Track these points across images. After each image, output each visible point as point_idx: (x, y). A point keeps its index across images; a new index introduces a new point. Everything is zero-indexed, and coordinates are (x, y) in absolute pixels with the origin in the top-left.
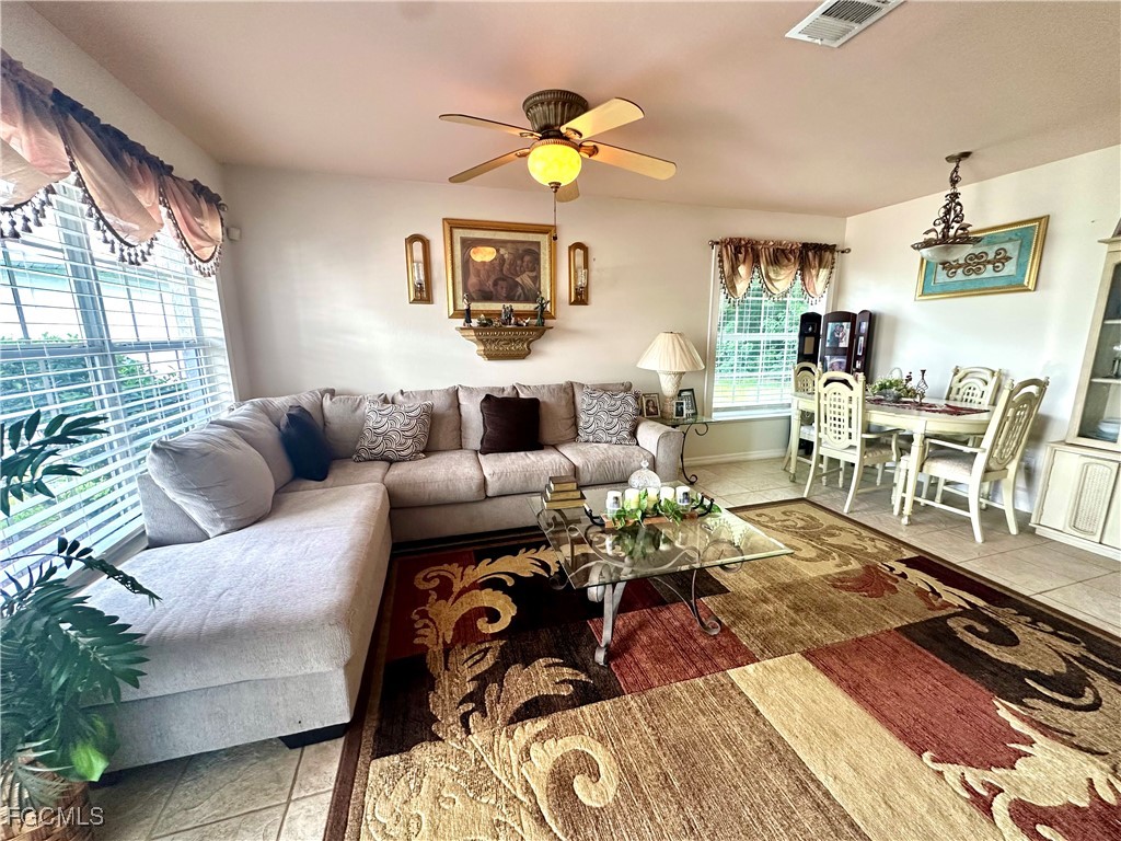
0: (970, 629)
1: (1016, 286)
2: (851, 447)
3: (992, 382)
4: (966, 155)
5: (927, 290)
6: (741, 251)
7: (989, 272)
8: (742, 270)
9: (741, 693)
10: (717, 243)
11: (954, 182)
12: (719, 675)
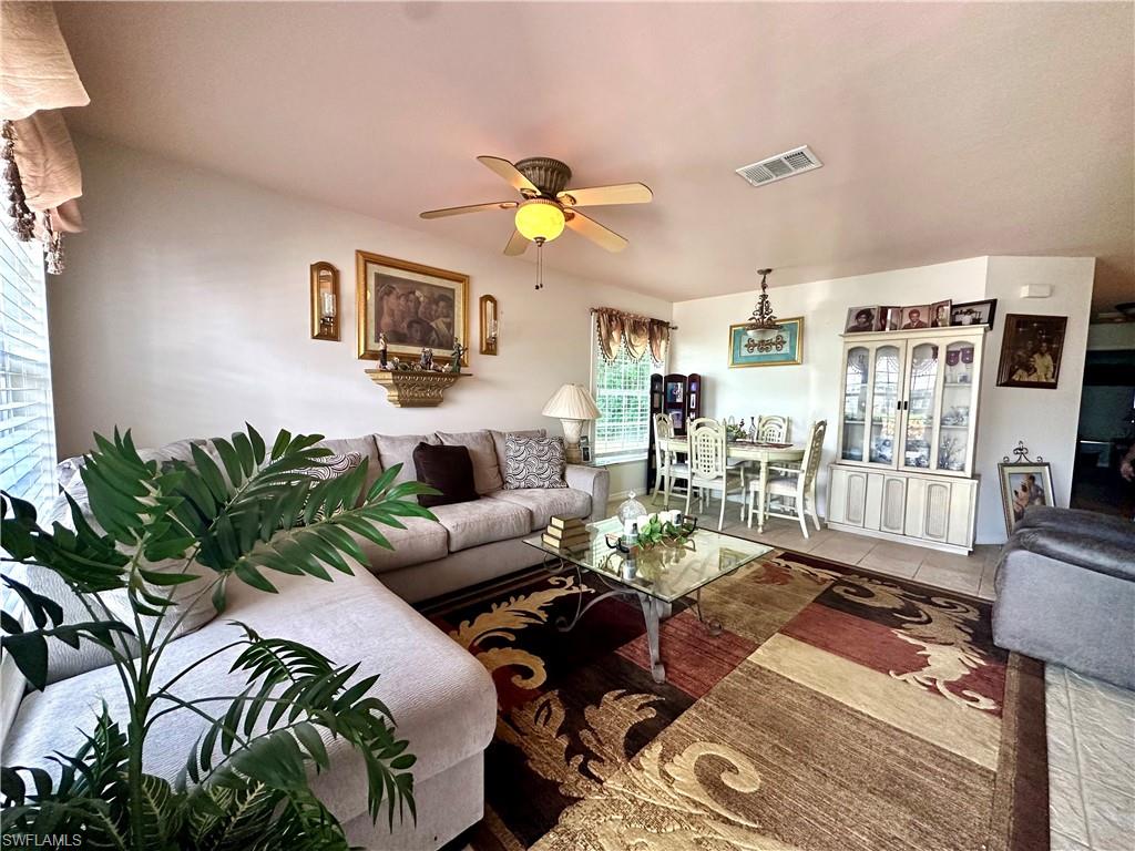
0: (846, 591)
1: (790, 360)
2: (719, 477)
3: (785, 426)
4: (769, 271)
5: (736, 361)
6: (612, 320)
7: (773, 351)
8: (615, 334)
9: (769, 671)
10: (596, 311)
11: (764, 288)
12: (745, 663)
